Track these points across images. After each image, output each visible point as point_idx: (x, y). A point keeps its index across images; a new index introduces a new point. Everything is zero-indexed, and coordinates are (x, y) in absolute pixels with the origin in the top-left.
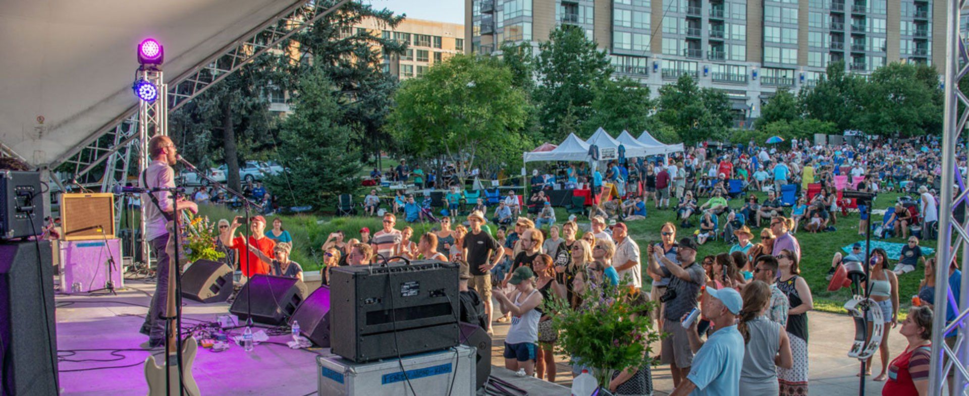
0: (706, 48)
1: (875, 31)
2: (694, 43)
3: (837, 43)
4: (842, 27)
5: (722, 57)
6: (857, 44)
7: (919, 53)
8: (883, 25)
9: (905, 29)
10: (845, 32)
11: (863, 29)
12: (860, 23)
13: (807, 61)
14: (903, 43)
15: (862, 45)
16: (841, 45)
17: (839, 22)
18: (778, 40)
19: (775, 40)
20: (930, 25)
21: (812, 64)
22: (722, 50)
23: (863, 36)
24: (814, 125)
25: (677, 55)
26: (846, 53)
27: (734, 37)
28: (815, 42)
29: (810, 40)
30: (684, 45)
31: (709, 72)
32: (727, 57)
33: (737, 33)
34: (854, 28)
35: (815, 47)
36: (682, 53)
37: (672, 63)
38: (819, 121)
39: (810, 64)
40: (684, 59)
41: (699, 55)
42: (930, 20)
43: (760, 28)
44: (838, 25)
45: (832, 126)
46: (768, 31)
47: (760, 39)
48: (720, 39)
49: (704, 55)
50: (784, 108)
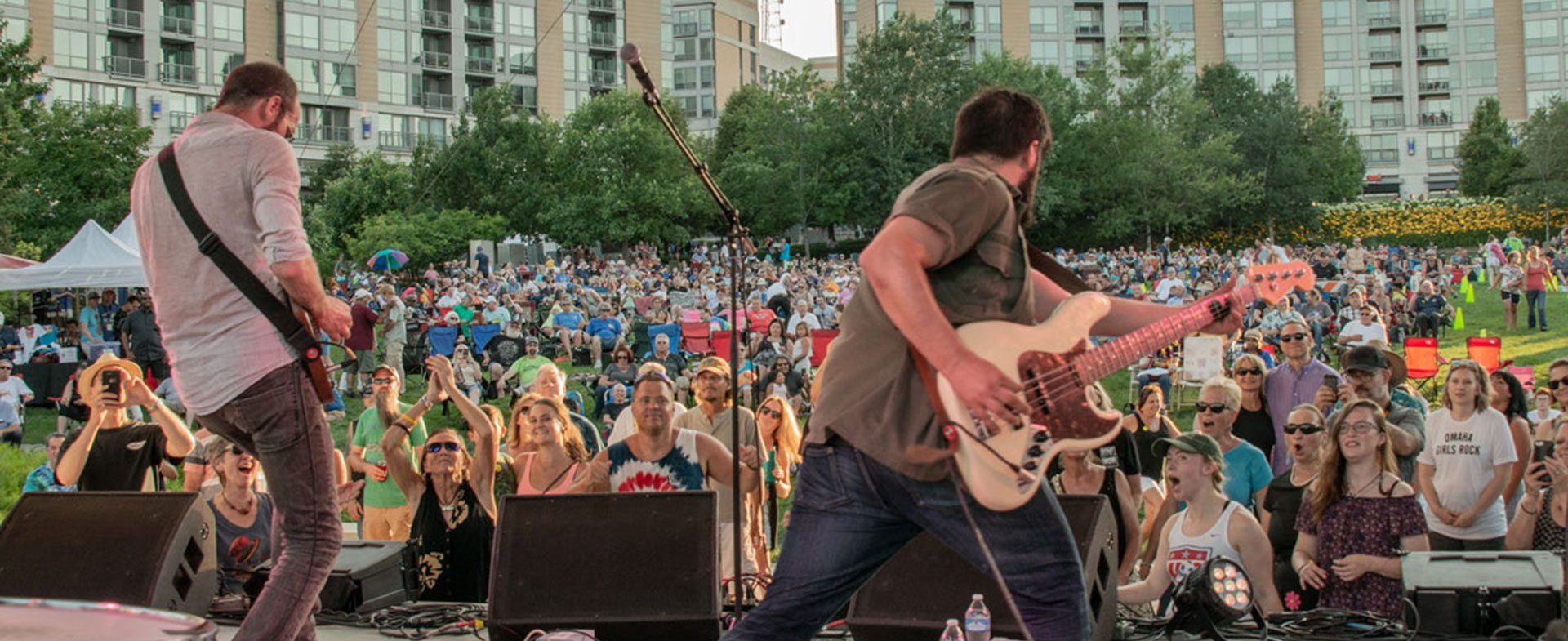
0: (153, 53)
1: (514, 31)
2: (127, 43)
3: (436, 55)
4: (445, 21)
5: (190, 77)
6: (476, 58)
7: (601, 79)
8: (529, 21)
9: (571, 29)
10: (454, 32)
11: (488, 27)
12: (482, 14)
13: (377, 92)
14: (569, 58)
15: (488, 59)
16: (446, 59)
17: (440, 9)
18: (314, 45)
19: (307, 44)
20: (619, 24)
21: (386, 98)
22: (191, 61)
23: (488, 42)
24: (462, 223)
25: (88, 69)
26: (455, 74)
27: (218, 34)
28: (390, 51)
29: (380, 46)
30: (103, 47)
31: (164, 111)
32: (201, 78)
33: (224, 26)
34: (471, 25)
35: (392, 62)
36: (100, 66)
37: (77, 87)
38: (472, 215)
39: (381, 98)
40: (104, 78)
41: (139, 70)
42: (619, 13)
43: (275, 16)
44: (437, 17)
45: (499, 224)
46: (292, 22)
47: (275, 41)
48: (185, 38)
49: (151, 71)
50: (382, 188)
